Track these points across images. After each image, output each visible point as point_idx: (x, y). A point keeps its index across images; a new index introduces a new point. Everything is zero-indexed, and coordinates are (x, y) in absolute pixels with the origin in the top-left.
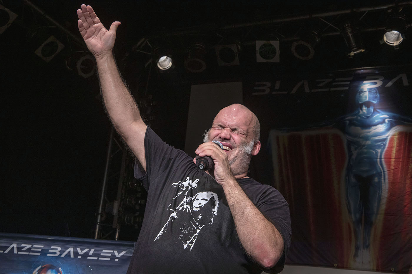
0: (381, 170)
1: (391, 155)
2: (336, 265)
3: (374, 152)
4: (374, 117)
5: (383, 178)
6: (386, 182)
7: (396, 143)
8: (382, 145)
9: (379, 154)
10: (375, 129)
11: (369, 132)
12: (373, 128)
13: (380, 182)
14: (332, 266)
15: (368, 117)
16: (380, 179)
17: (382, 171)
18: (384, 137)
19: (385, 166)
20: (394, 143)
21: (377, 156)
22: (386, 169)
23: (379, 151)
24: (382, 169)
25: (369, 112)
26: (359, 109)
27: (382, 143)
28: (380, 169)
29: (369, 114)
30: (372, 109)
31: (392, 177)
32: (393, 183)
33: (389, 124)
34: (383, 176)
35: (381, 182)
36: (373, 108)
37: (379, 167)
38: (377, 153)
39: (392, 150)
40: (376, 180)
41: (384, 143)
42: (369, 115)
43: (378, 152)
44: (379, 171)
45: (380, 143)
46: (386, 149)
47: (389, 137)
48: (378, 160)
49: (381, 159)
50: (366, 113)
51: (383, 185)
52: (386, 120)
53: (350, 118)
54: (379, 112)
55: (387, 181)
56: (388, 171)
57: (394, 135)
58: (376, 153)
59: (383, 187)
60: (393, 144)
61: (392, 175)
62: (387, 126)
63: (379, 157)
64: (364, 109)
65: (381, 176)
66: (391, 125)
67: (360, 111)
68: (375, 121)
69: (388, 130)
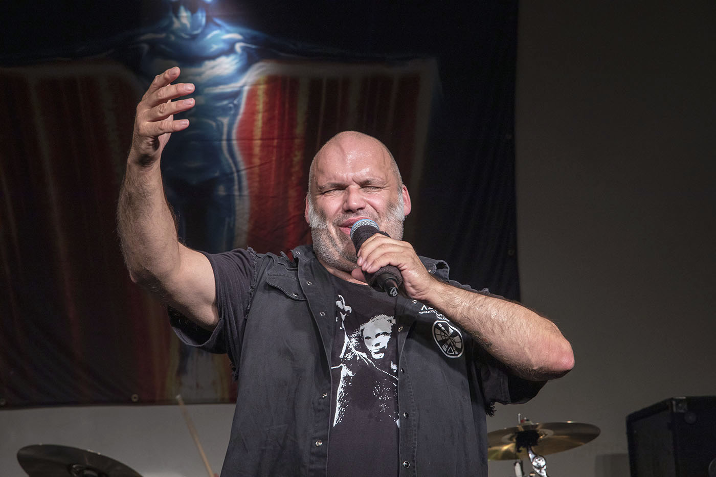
0: (231, 168)
1: (252, 131)
2: (135, 398)
3: (214, 124)
4: (209, 36)
5: (236, 187)
6: (244, 196)
7: (264, 103)
8: (230, 108)
9: (225, 130)
10: (213, 68)
11: (200, 74)
12: (209, 64)
13: (230, 197)
14: (128, 402)
15: (194, 37)
16: (229, 188)
17: (234, 169)
18: (236, 87)
19: (239, 157)
20: (257, 103)
21: (221, 134)
22: (242, 166)
23: (225, 121)
24: (233, 165)
25: (195, 25)
26: (171, 14)
27: (230, 103)
28: (229, 165)
29: (197, 30)
30: (202, 17)
31: (256, 184)
32: (259, 198)
33: (245, 56)
34: (236, 183)
35: (234, 195)
36: (204, 14)
37: (227, 160)
38: (220, 127)
39: (254, 120)
40: (221, 191)
41: (235, 102)
42: (196, 32)
43: (222, 124)
44: (228, 171)
45: (225, 102)
46: (240, 117)
47: (246, 88)
48: (224, 143)
49: (229, 140)
50: (188, 25)
51: (237, 202)
52: (238, 47)
53: (149, 36)
54: (219, 26)
55: (246, 192)
56: (247, 169)
57: (256, 85)
58: (218, 126)
59: (237, 208)
60: (255, 105)
61: (257, 179)
62: (240, 61)
63: (225, 137)
64: (183, 17)
65: (231, 181)
66: (250, 60)
67: (175, 19)
68: (211, 48)
69: (243, 70)
